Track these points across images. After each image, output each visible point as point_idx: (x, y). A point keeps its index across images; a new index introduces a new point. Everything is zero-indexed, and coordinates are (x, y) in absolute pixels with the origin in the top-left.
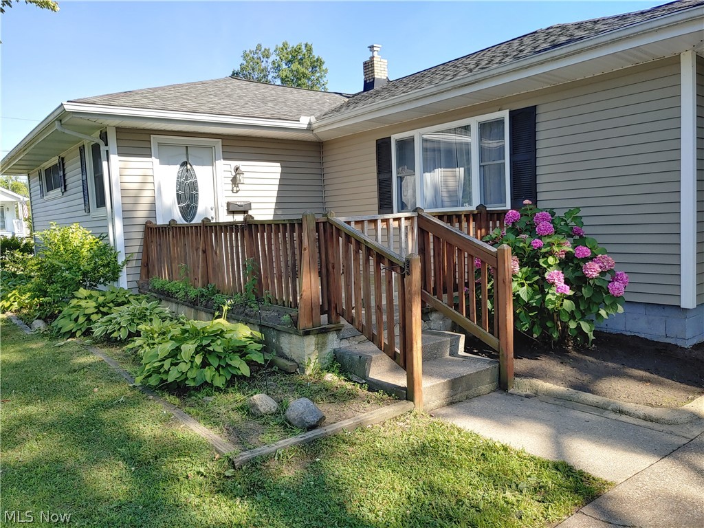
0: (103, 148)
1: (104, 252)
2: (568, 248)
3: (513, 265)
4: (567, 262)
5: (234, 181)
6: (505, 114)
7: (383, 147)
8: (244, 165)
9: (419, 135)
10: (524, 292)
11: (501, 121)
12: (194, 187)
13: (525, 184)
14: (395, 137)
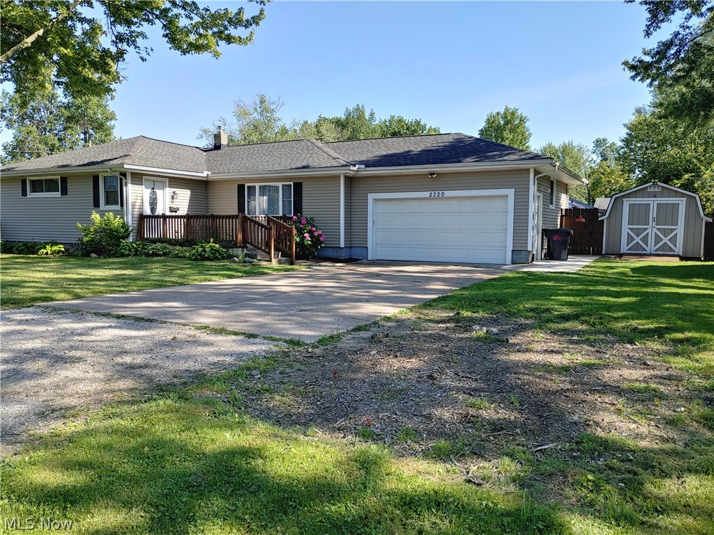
0: (124, 181)
1: (124, 225)
2: (310, 228)
3: (295, 232)
4: (310, 232)
5: (173, 197)
6: (292, 183)
7: (241, 188)
8: (178, 191)
9: (257, 185)
10: (298, 239)
11: (291, 185)
12: (155, 199)
13: (298, 208)
14: (247, 185)
